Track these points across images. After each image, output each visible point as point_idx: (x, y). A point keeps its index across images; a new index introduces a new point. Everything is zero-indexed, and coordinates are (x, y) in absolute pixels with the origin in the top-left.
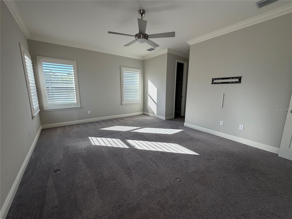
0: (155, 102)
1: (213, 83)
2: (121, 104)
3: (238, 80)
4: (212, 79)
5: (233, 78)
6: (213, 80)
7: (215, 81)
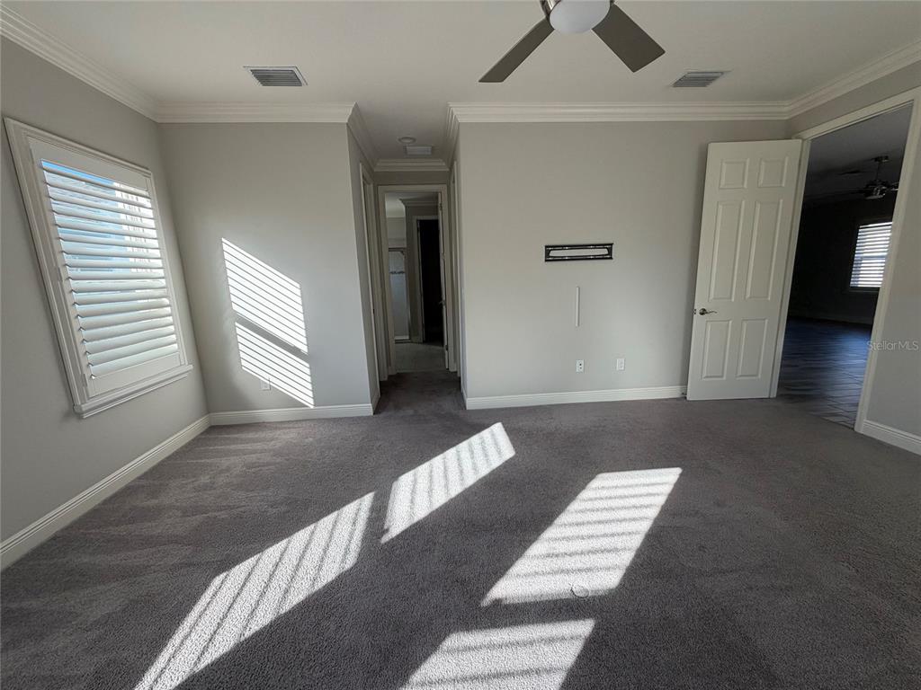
0: (295, 351)
1: (548, 259)
2: (74, 413)
3: (605, 252)
4: (546, 247)
5: (595, 246)
6: (548, 249)
7: (553, 253)
